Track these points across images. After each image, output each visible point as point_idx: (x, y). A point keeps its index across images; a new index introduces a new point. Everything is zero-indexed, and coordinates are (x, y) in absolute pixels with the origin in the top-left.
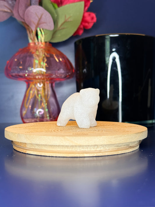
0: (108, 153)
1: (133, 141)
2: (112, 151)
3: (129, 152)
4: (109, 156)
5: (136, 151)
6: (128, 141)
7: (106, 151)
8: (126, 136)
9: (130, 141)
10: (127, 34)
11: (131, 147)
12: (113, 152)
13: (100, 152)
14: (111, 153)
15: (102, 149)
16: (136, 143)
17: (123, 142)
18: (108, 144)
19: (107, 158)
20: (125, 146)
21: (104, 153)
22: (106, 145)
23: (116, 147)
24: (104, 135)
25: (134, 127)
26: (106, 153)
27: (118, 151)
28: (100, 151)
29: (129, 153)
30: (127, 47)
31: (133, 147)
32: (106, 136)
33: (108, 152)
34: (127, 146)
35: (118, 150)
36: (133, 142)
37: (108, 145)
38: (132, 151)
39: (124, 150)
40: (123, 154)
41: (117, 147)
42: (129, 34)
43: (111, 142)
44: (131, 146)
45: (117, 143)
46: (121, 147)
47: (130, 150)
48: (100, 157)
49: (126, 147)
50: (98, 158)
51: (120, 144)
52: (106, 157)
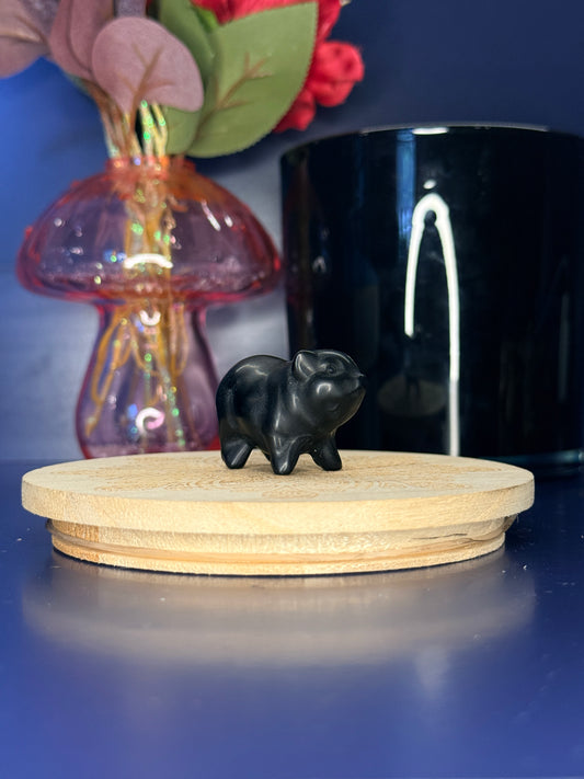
0: (390, 562)
1: (478, 519)
2: (401, 556)
3: (465, 558)
4: (391, 575)
5: (490, 557)
6: (460, 521)
7: (383, 554)
8: (453, 502)
9: (465, 521)
10: (477, 125)
11: (471, 540)
12: (406, 560)
13: (360, 557)
14: (401, 561)
15: (367, 547)
16: (492, 528)
17: (442, 524)
18: (387, 529)
19: (384, 578)
20: (452, 538)
21: (372, 563)
22: (380, 534)
23: (416, 543)
24: (373, 499)
25: (488, 469)
26: (379, 562)
27: (426, 554)
28: (361, 554)
29: (464, 564)
30: (480, 174)
31: (481, 542)
32: (381, 503)
33: (388, 558)
34: (457, 537)
35: (426, 551)
36: (479, 523)
37: (389, 532)
38: (477, 558)
39: (445, 551)
40: (444, 568)
41: (421, 543)
42: (487, 125)
43: (399, 522)
44: (473, 537)
45: (419, 527)
46: (435, 541)
47: (470, 551)
48: (360, 578)
49: (454, 541)
50: (352, 581)
51: (430, 529)
52: (380, 576)
